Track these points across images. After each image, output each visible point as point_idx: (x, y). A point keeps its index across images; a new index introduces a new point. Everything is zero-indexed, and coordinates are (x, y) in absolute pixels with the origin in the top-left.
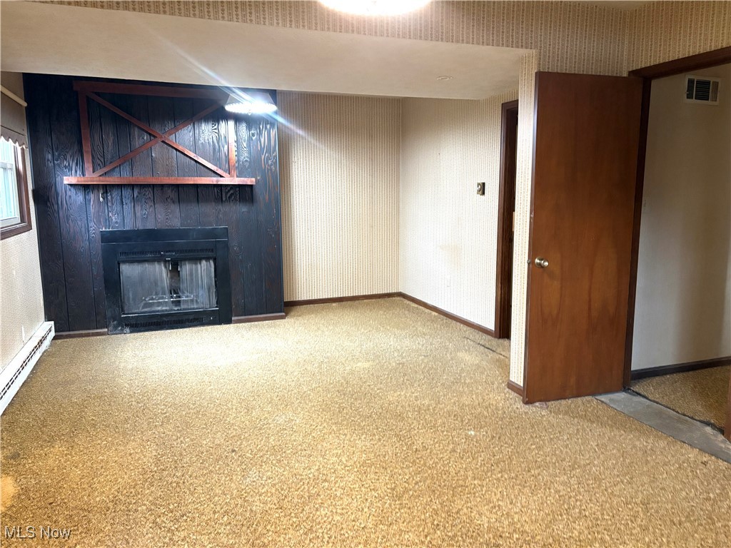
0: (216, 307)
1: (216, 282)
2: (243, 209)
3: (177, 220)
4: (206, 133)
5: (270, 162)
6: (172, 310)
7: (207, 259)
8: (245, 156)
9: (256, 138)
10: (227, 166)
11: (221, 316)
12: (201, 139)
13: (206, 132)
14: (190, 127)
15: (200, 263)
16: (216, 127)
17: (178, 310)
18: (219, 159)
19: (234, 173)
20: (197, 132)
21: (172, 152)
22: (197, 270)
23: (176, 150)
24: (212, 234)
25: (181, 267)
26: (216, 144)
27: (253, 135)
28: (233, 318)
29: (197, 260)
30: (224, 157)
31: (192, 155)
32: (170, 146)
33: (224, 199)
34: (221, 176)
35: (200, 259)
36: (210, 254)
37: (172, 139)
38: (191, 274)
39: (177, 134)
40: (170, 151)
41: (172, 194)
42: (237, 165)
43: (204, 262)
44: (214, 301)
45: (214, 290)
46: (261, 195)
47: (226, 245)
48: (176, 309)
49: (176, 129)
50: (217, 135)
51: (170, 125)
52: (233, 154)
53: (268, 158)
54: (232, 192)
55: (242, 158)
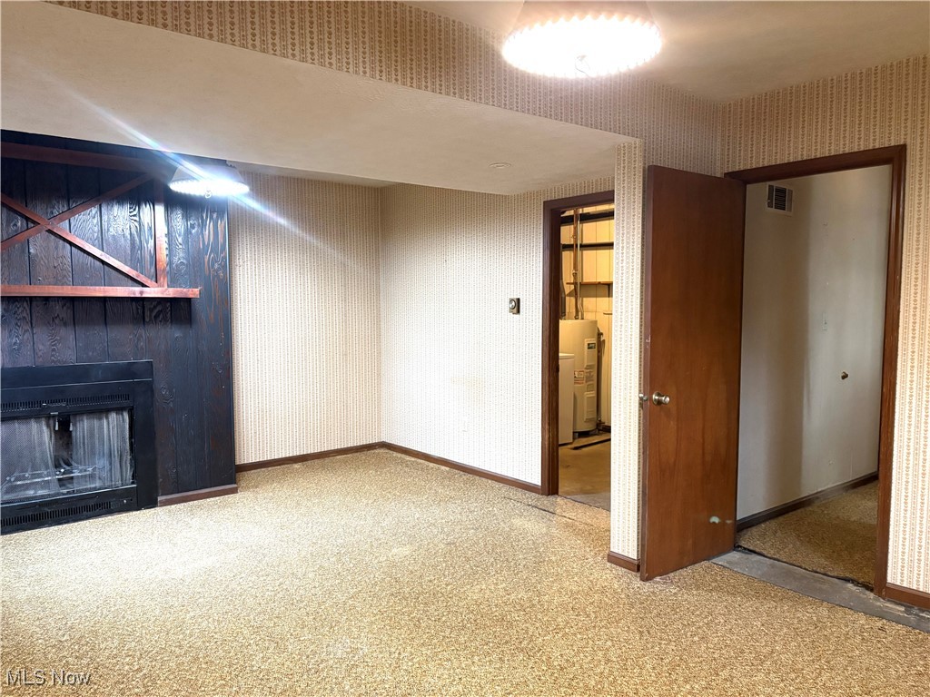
0: (133, 483)
1: (131, 444)
2: (175, 333)
3: (70, 352)
4: (121, 221)
5: (216, 266)
6: (58, 494)
7: (119, 410)
8: (180, 256)
9: (197, 231)
10: (153, 270)
11: (141, 496)
12: (111, 229)
13: (119, 219)
14: (94, 210)
15: (107, 418)
16: (135, 213)
17: (68, 493)
18: (140, 261)
19: (164, 280)
20: (105, 218)
21: (64, 247)
22: (101, 428)
23: (71, 244)
24: (129, 371)
25: (75, 425)
26: (137, 239)
27: (193, 227)
28: (160, 499)
29: (101, 412)
30: (148, 257)
31: (97, 253)
32: (61, 237)
33: (147, 319)
34: (143, 285)
35: (107, 411)
36: (125, 403)
37: (63, 228)
38: (92, 435)
39: (72, 219)
40: (60, 246)
41: (64, 313)
42: (168, 268)
43: (113, 416)
44: (129, 474)
45: (129, 457)
46: (203, 313)
47: (150, 388)
48: (65, 491)
49: (72, 211)
50: (137, 224)
51: (61, 207)
52: (163, 254)
53: (215, 260)
54: (159, 308)
55: (175, 260)
